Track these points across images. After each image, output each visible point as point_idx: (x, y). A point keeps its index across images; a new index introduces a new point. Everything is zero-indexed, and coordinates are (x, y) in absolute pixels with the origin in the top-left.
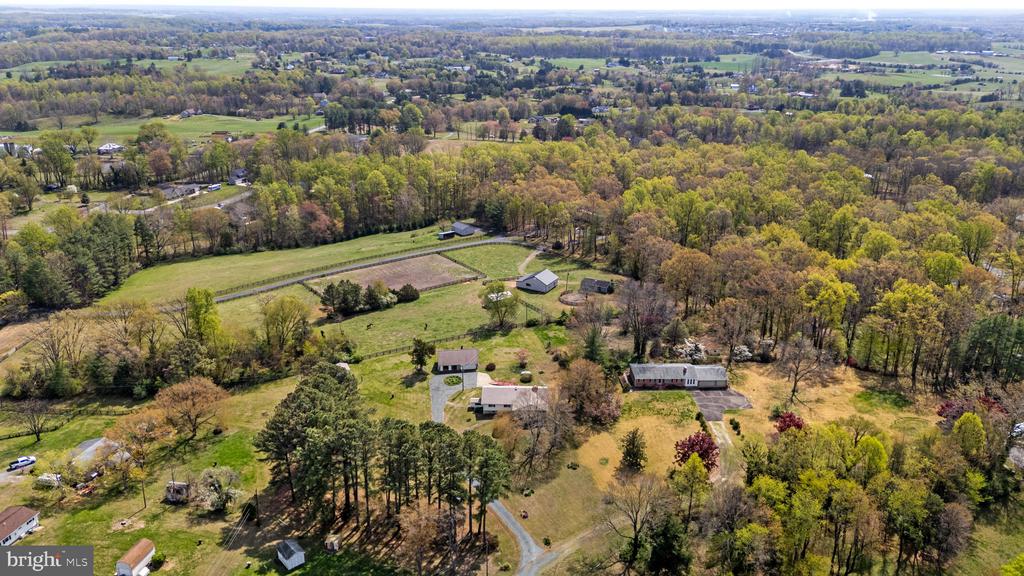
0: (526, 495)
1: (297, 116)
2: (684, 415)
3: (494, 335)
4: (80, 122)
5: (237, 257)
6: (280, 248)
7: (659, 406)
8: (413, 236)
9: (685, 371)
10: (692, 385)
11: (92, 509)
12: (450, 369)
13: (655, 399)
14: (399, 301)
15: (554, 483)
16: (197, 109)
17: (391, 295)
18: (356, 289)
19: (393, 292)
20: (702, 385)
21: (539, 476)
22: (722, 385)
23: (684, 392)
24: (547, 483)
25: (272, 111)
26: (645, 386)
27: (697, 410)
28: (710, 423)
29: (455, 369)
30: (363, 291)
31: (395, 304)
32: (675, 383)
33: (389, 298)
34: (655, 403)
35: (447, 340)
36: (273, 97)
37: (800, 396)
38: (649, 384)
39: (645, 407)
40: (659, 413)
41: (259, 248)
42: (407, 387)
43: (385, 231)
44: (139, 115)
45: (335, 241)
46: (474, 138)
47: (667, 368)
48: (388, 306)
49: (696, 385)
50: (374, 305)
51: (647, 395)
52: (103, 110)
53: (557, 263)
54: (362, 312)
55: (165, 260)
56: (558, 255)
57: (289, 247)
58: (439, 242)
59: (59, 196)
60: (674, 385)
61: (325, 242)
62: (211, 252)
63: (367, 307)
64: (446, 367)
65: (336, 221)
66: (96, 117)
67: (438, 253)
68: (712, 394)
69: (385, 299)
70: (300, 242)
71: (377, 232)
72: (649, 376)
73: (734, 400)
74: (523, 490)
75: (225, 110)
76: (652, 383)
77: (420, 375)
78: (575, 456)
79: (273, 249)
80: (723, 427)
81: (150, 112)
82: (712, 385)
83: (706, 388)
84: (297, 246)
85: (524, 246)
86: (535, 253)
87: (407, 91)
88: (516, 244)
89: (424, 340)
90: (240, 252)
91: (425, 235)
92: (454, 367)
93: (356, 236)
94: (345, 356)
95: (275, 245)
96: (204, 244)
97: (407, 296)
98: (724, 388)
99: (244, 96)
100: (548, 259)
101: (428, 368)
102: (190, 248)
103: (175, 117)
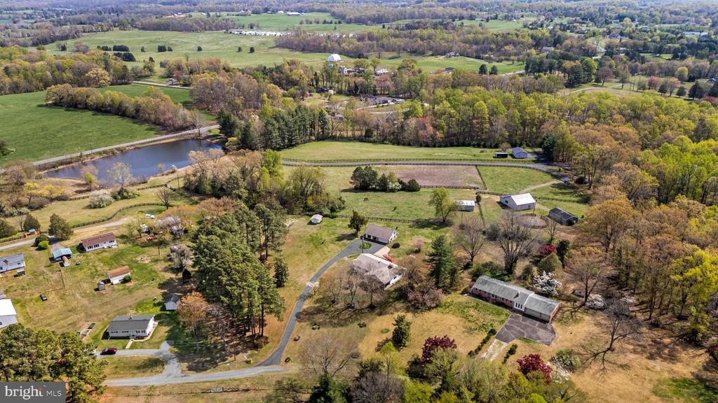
0: (313, 329)
1: (515, 62)
2: (483, 326)
3: (429, 227)
4: (390, 56)
5: (370, 144)
6: (398, 144)
7: (472, 312)
8: (482, 152)
9: (517, 296)
10: (520, 309)
11: (143, 247)
12: (372, 238)
13: (476, 308)
14: (403, 189)
15: (338, 329)
16: (456, 53)
17: (398, 184)
18: (375, 174)
19: (401, 183)
20: (528, 312)
21: (336, 321)
22: (545, 318)
23: (506, 311)
24: (334, 327)
25: (503, 58)
26: (479, 295)
27: (498, 328)
28: (496, 340)
29: (375, 240)
30: (379, 177)
31: (399, 190)
32: (505, 302)
33: (396, 185)
34: (472, 309)
35: (395, 220)
36: (509, 48)
37: (609, 355)
38: (484, 295)
39: (461, 310)
40: (466, 318)
41: (385, 142)
42: (338, 240)
43: (474, 146)
44: (424, 54)
45: (434, 146)
46: (636, 89)
47: (504, 288)
48: (393, 191)
49: (523, 309)
50: (383, 187)
51: (473, 301)
52: (404, 50)
53: (563, 194)
54: (374, 190)
55: (334, 138)
56: (573, 187)
57: (404, 145)
58: (493, 159)
59: (321, 95)
60: (502, 303)
61: (427, 146)
62: (360, 140)
63: (377, 188)
64: (369, 236)
65: (437, 133)
66: (399, 53)
67: (476, 166)
68: (529, 322)
69: (391, 185)
70: (411, 143)
71: (469, 145)
72: (486, 289)
73: (542, 333)
74: (315, 324)
75: (475, 54)
76: (486, 295)
77: (351, 237)
78: (373, 319)
79: (394, 144)
80: (502, 348)
81: (431, 53)
82: (538, 315)
83: (527, 315)
84: (409, 145)
85: (552, 175)
86: (556, 182)
87: (621, 49)
88: (547, 172)
89: (359, 214)
90: (374, 142)
91: (490, 153)
92: (375, 238)
93: (452, 145)
94: (327, 212)
95: (397, 142)
96: (357, 133)
97: (411, 188)
98: (544, 321)
99: (493, 46)
100: (560, 189)
101: (361, 233)
102: (350, 134)
103: (442, 57)
